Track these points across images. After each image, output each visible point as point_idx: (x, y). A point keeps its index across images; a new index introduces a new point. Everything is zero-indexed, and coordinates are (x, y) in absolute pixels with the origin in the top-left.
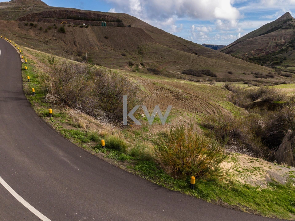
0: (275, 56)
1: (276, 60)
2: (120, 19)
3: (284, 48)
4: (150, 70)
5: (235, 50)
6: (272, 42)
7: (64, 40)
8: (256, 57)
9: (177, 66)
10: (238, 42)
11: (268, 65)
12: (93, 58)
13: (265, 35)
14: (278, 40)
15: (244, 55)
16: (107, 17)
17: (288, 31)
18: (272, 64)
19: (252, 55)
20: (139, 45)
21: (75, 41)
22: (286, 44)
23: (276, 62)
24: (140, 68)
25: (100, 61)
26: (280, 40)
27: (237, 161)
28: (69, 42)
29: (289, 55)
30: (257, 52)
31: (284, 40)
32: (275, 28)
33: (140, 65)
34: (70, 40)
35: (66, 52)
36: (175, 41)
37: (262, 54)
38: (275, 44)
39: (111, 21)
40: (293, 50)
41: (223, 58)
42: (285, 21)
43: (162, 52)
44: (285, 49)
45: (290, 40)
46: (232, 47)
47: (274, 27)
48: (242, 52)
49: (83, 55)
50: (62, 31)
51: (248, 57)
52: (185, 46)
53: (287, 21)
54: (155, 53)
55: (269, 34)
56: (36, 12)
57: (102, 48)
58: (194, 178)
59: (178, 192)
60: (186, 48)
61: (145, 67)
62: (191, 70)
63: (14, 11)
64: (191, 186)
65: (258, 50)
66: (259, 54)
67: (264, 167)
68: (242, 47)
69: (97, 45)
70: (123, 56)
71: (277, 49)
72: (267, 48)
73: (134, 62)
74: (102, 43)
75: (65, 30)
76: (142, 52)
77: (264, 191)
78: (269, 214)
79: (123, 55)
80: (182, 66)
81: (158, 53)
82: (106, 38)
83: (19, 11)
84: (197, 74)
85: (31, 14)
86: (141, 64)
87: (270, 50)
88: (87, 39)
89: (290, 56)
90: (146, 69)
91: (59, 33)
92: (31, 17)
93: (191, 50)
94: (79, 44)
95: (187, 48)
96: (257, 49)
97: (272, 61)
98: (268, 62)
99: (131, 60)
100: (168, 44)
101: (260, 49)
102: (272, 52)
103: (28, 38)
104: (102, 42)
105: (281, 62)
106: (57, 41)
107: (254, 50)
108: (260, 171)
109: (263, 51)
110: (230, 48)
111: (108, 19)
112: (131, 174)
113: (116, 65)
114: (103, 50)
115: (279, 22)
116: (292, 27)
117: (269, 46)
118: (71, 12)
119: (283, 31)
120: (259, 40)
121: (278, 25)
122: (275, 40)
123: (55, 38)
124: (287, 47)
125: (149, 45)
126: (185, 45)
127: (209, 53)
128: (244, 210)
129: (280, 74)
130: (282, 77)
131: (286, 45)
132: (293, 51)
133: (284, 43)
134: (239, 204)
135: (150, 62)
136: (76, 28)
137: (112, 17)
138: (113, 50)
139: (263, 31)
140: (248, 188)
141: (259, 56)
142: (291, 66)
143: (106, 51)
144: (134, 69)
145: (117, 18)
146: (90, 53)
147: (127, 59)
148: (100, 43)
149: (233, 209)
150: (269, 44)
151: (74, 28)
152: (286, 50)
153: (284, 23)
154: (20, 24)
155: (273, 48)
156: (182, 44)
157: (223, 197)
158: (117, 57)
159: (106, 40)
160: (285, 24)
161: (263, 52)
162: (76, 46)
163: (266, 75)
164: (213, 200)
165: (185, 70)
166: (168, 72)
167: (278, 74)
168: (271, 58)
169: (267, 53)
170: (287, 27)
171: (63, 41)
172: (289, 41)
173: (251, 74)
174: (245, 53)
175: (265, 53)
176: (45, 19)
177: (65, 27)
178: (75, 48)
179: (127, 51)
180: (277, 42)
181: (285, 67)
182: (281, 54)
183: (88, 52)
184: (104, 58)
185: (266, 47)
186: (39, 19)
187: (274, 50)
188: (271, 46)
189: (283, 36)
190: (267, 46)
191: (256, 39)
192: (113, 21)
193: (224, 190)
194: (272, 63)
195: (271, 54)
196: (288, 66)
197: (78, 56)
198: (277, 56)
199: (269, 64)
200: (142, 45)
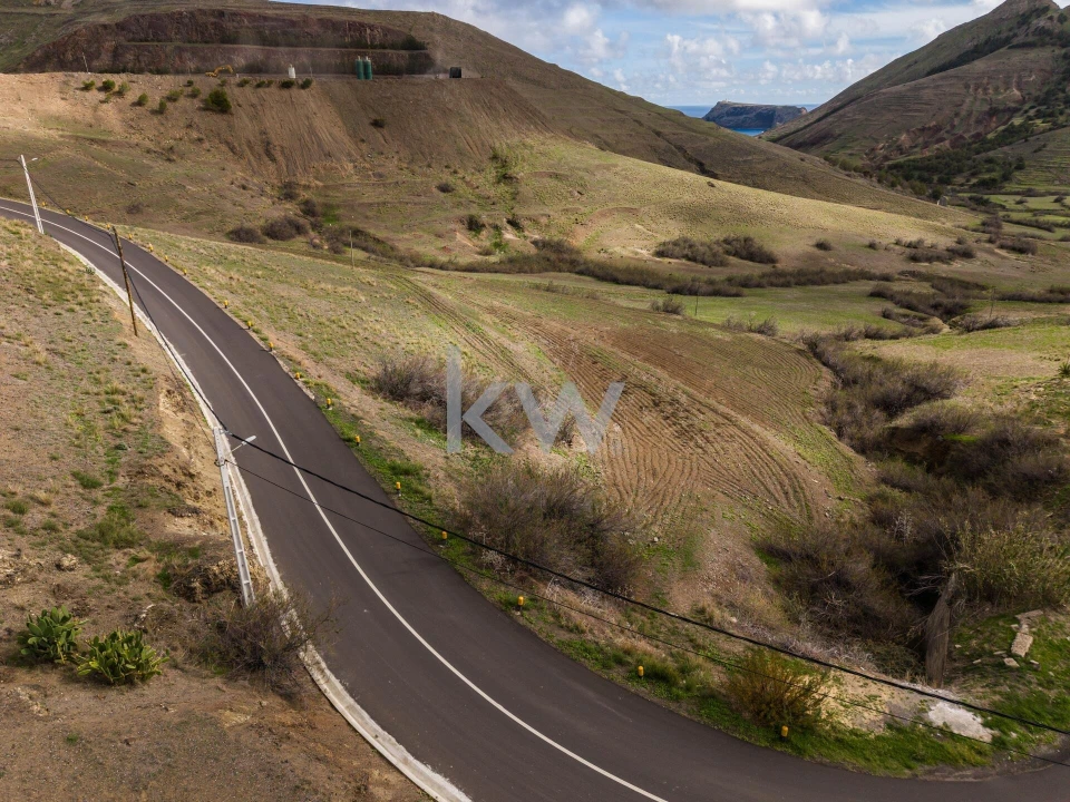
0: (983, 155)
1: (989, 171)
2: (419, 35)
3: (1017, 121)
4: (544, 246)
5: (837, 132)
6: (975, 99)
7: (230, 139)
8: (914, 161)
9: (637, 226)
10: (852, 98)
11: (958, 188)
12: (338, 206)
13: (951, 72)
14: (996, 90)
15: (873, 150)
16: (368, 31)
17: (1032, 54)
18: (974, 185)
19: (901, 150)
20: (497, 145)
21: (268, 143)
22: (1026, 107)
23: (986, 176)
24: (508, 241)
25: (367, 217)
26: (1005, 90)
27: (841, 684)
28: (249, 146)
29: (1035, 152)
30: (921, 140)
31: (1020, 89)
32: (986, 43)
33: (509, 227)
34: (252, 139)
35: (244, 188)
36: (623, 116)
37: (937, 146)
38: (986, 108)
39: (384, 48)
40: (1050, 130)
41: (796, 179)
42: (1023, 15)
43: (581, 173)
44: (1021, 126)
45: (1040, 90)
46: (830, 119)
47: (983, 38)
48: (865, 137)
49: (305, 195)
50: (218, 104)
51: (886, 158)
52: (658, 134)
53: (1031, 15)
54: (556, 176)
55: (966, 67)
56: (104, 19)
57: (367, 166)
58: (786, 729)
59: (766, 747)
60: (662, 143)
61: (526, 233)
62: (686, 241)
63: (13, 10)
64: (782, 739)
65: (923, 129)
66: (926, 145)
67: (883, 695)
68: (866, 120)
69: (349, 155)
70: (442, 195)
71: (993, 125)
72: (956, 121)
73: (484, 219)
74: (364, 146)
75: (229, 99)
76: (510, 172)
77: (878, 738)
78: (881, 772)
79: (444, 189)
80: (653, 226)
81: (567, 177)
82: (377, 124)
83: (31, 11)
84: (707, 258)
85: (85, 27)
86: (509, 222)
87: (967, 131)
88: (312, 131)
89: (1040, 153)
90: (528, 241)
91: (208, 113)
92: (89, 42)
93: (680, 148)
94: (283, 152)
95: (666, 143)
96: (919, 127)
97: (973, 175)
98: (959, 179)
99: (474, 210)
100: (598, 131)
101: (930, 128)
102: (973, 136)
103: (104, 141)
104: (363, 141)
105: (1006, 178)
106: (207, 145)
107: (908, 132)
108: (877, 702)
109: (942, 134)
110: (823, 124)
111: (373, 38)
112: (699, 723)
113: (424, 230)
114: (370, 173)
115: (1002, 20)
116: (1047, 39)
117: (963, 113)
118: (235, 14)
119: (1017, 57)
120: (927, 91)
121: (999, 33)
122: (985, 89)
123: (195, 135)
124: (1030, 118)
125: (532, 147)
126: (659, 129)
127: (745, 161)
128: (850, 767)
129: (998, 243)
130: (1003, 253)
131: (1026, 112)
132: (1048, 134)
133: (1017, 102)
134: (844, 760)
135: (542, 215)
136: (267, 90)
137: (387, 31)
138: (405, 171)
139: (944, 57)
140: (856, 735)
141: (927, 154)
142: (1042, 195)
143: (381, 176)
144: (487, 244)
145: (406, 31)
146: (326, 187)
147: (459, 204)
148: (356, 144)
149: (836, 767)
150: (965, 107)
151: (260, 90)
152: (1024, 133)
153: (1020, 24)
154: (65, 83)
155: (978, 122)
156: (649, 128)
157: (824, 751)
158: (423, 199)
159: (377, 134)
160: (1025, 27)
161: (942, 140)
162: (274, 160)
163: (948, 250)
164: (812, 757)
165: (668, 240)
166: (606, 252)
167: (990, 241)
168: (970, 162)
169: (957, 141)
170: (1031, 39)
171: (227, 143)
172: (1035, 93)
173: (897, 247)
174: (877, 141)
175: (947, 143)
176: (138, 48)
177: (226, 89)
178: (272, 167)
179: (455, 172)
180: (994, 97)
181: (1018, 198)
182: (1006, 148)
183: (320, 184)
184: (378, 204)
185: (952, 119)
186: (116, 48)
187: (981, 129)
188: (970, 114)
189: (1016, 75)
190: (957, 115)
191: (916, 89)
192: (393, 47)
193: (824, 741)
194: (974, 181)
195: (969, 144)
196: (1030, 193)
197: (286, 198)
198: (991, 154)
199: (962, 185)
200: (508, 145)
